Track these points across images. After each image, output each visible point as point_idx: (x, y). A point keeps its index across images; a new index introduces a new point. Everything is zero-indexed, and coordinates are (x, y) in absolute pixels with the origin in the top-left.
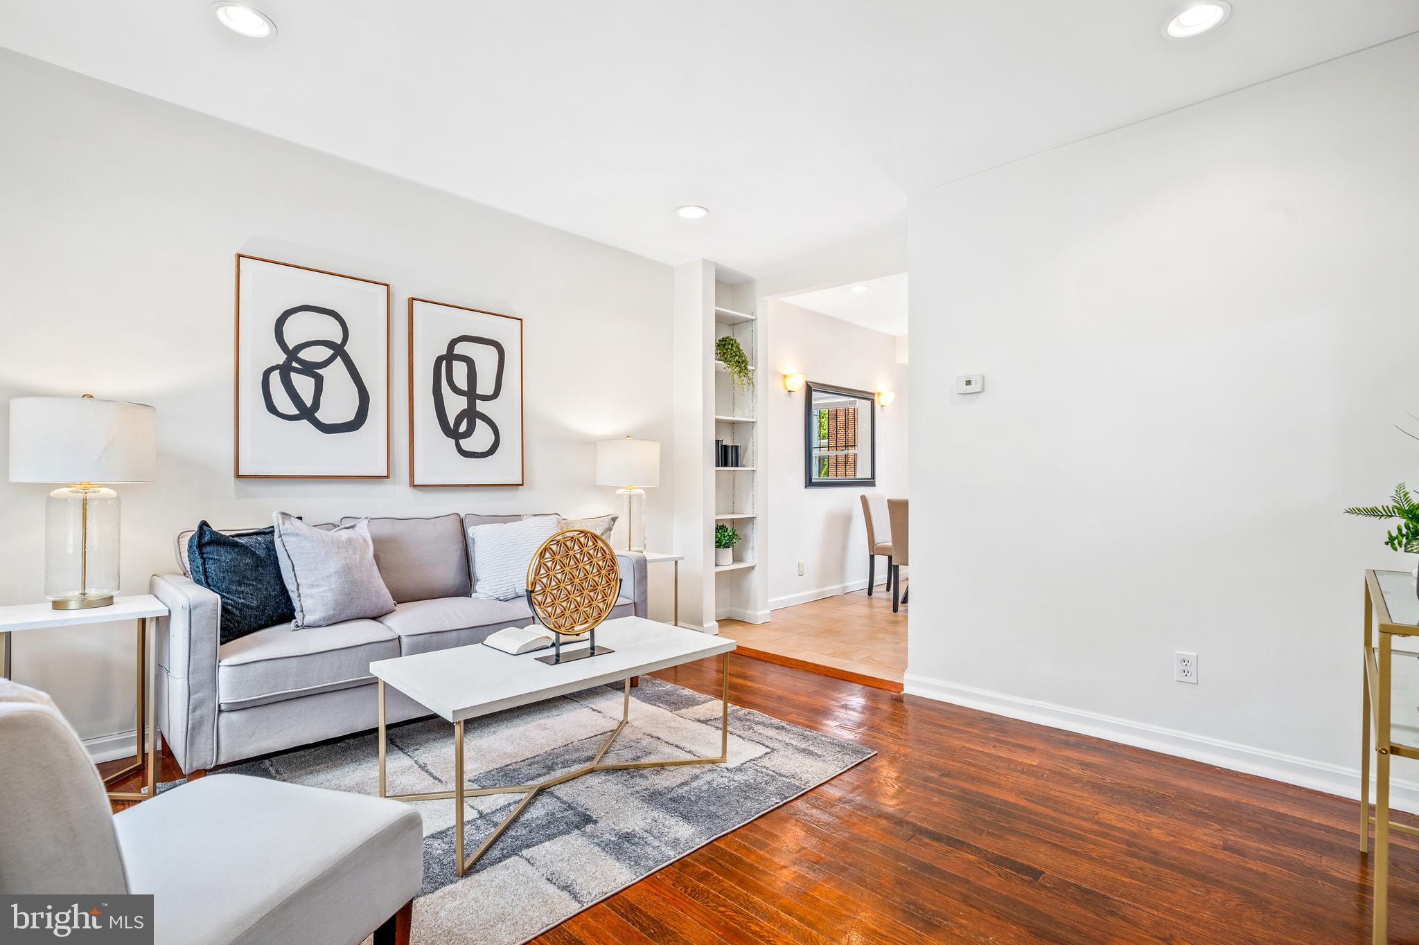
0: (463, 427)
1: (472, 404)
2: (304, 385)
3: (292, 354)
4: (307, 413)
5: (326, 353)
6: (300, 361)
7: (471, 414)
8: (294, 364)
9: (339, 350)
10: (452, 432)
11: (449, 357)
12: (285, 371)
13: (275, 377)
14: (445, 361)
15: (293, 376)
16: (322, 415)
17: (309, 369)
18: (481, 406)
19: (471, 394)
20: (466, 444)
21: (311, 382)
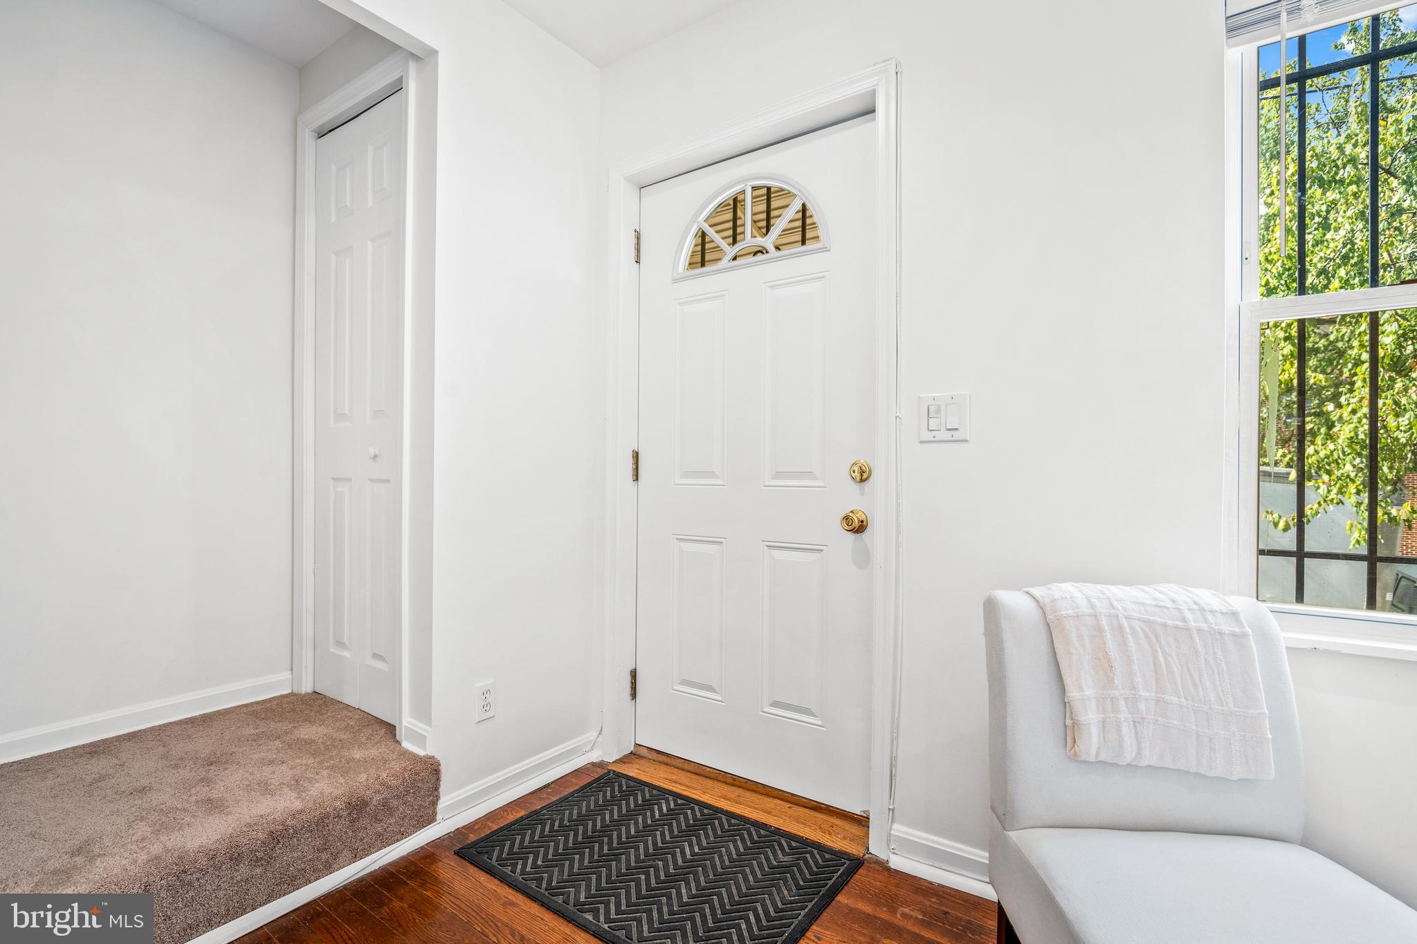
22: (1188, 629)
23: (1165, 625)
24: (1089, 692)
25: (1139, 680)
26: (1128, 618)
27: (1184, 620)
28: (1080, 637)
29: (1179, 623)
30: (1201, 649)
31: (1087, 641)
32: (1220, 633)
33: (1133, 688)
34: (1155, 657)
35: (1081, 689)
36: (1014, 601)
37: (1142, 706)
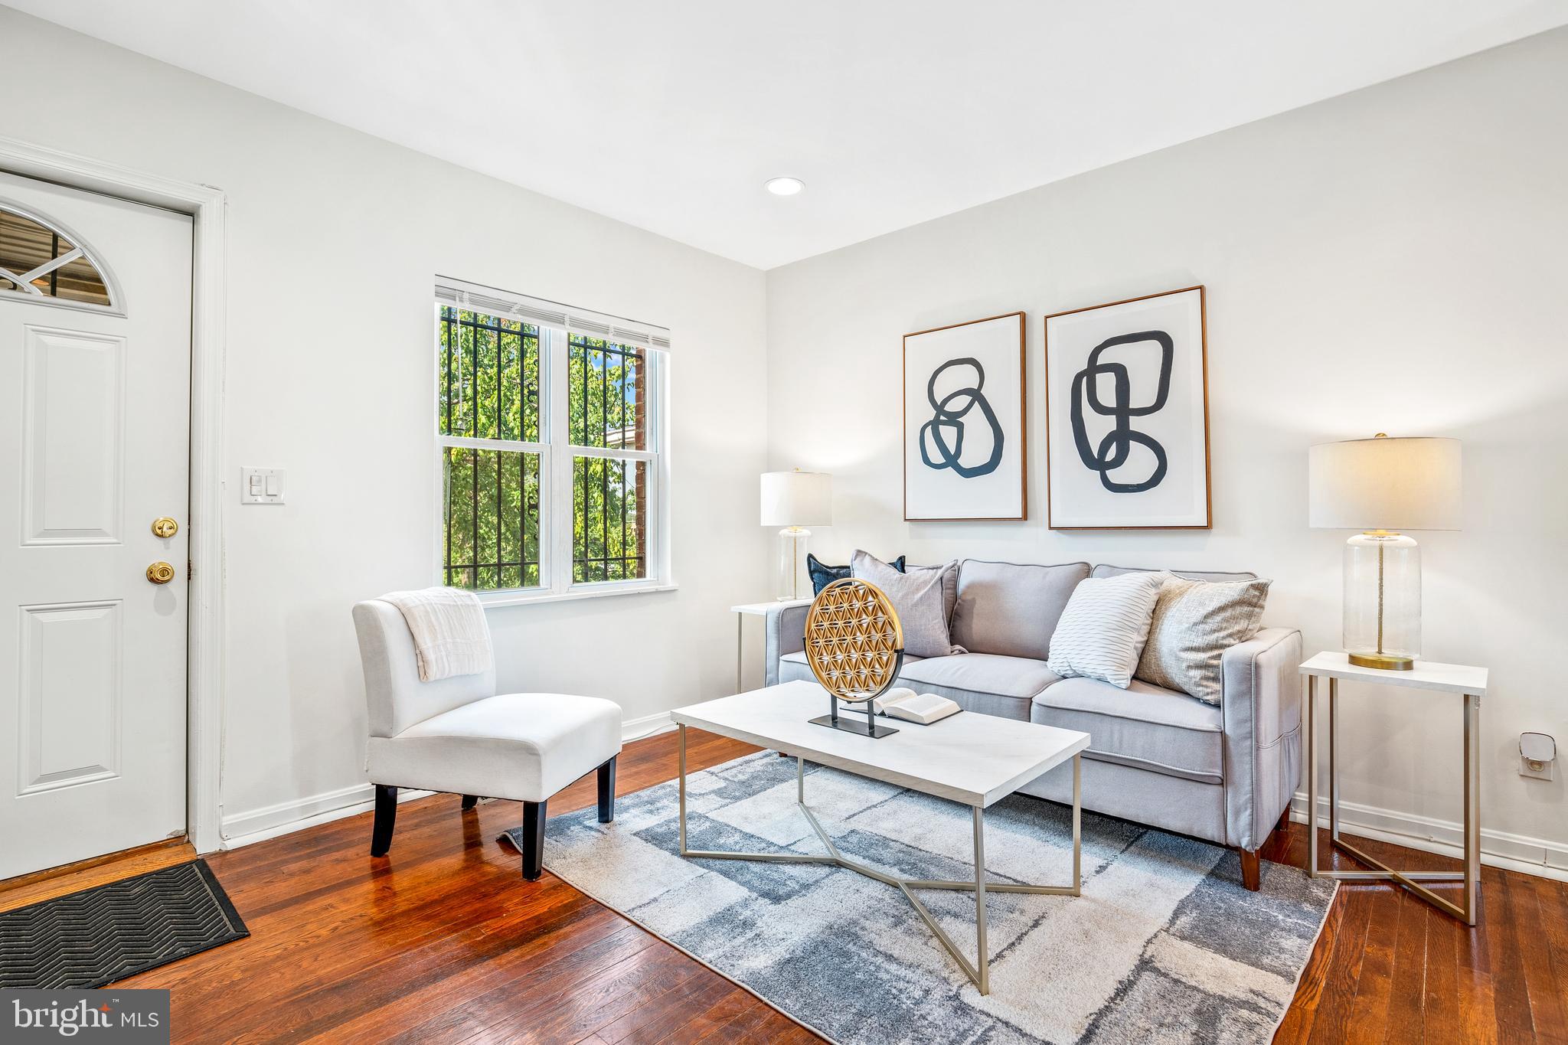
0: (1111, 454)
1: (1123, 423)
2: (948, 433)
3: (939, 408)
4: (951, 460)
5: (965, 400)
6: (947, 414)
7: (1122, 437)
8: (942, 418)
9: (976, 395)
10: (1096, 463)
11: (1093, 368)
12: (935, 424)
13: (929, 431)
14: (1085, 378)
15: (941, 428)
16: (964, 462)
17: (954, 419)
18: (1136, 424)
19: (1123, 410)
20: (1115, 475)
21: (953, 430)
22: (457, 606)
23: (449, 605)
24: (430, 644)
25: (446, 634)
26: (436, 604)
27: (455, 602)
28: (420, 617)
29: (452, 603)
30: (464, 615)
31: (423, 618)
32: (468, 605)
33: (444, 638)
34: (449, 622)
35: (426, 644)
36: (382, 605)
37: (448, 646)
